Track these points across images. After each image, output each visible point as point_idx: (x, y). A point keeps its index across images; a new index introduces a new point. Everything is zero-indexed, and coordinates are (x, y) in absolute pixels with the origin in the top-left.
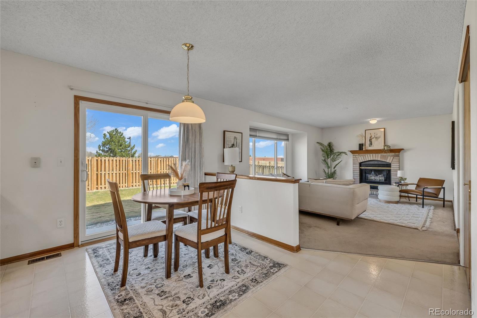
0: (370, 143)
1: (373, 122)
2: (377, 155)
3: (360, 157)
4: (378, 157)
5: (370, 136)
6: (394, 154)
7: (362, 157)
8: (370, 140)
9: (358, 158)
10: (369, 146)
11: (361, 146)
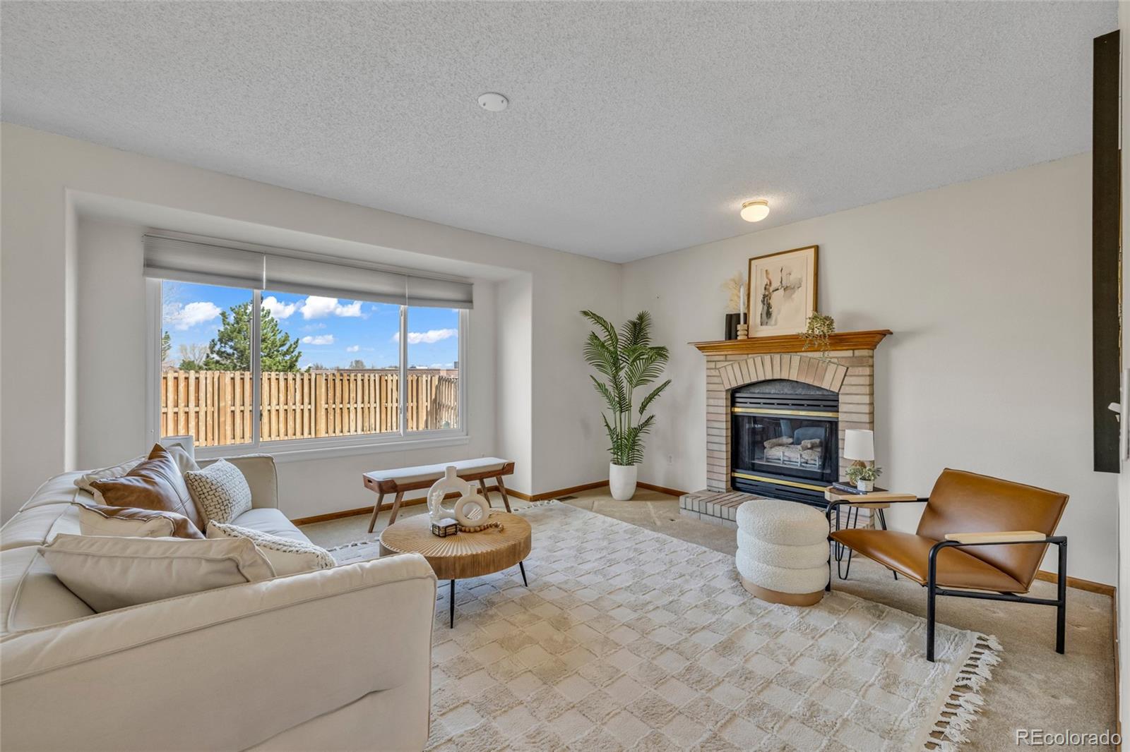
0: (766, 308)
1: (755, 212)
2: (786, 357)
3: (729, 368)
4: (790, 368)
5: (766, 281)
6: (849, 353)
7: (736, 366)
8: (766, 300)
9: (722, 370)
10: (761, 325)
11: (732, 321)
